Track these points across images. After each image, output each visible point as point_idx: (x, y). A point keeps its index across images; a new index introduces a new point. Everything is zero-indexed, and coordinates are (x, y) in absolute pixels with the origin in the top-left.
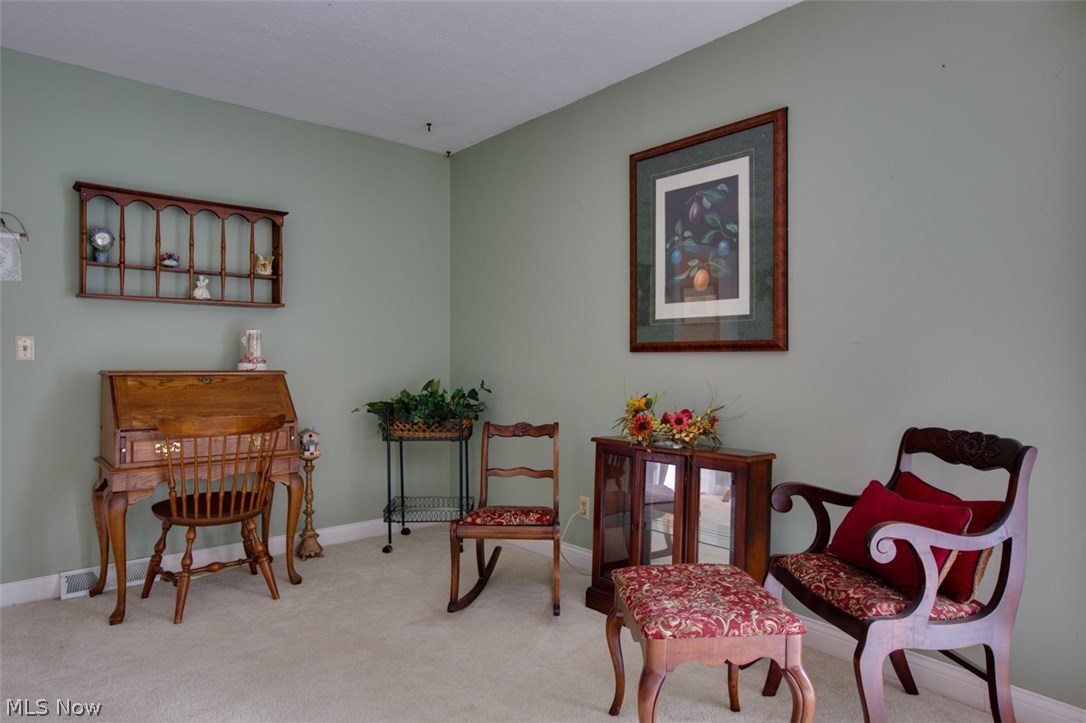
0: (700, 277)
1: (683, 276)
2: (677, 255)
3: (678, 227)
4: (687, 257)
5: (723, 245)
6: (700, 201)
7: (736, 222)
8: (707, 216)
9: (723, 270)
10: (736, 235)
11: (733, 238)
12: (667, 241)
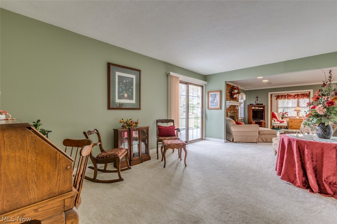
0: (126, 95)
1: (122, 94)
2: (120, 89)
3: (121, 84)
4: (123, 90)
5: (130, 90)
6: (126, 80)
7: (133, 86)
8: (127, 84)
9: (130, 95)
10: (133, 89)
11: (132, 89)
12: (118, 86)
